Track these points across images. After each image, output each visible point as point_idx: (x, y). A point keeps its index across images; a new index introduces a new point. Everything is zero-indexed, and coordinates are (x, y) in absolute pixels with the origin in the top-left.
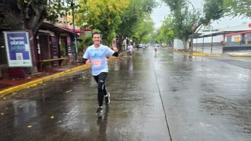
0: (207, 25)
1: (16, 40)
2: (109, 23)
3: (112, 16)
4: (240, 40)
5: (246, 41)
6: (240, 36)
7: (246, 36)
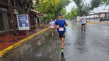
0: (92, 10)
1: (22, 18)
2: (52, 10)
3: (53, 7)
4: (104, 16)
5: (107, 17)
6: (104, 14)
7: (107, 14)
